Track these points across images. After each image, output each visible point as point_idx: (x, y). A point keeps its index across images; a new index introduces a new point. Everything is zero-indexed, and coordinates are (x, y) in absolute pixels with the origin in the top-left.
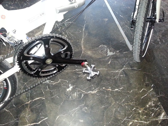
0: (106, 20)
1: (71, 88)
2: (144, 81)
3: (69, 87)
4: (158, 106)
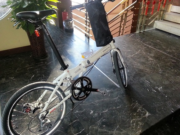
0: (100, 76)
1: (92, 112)
2: (132, 100)
4: (143, 110)
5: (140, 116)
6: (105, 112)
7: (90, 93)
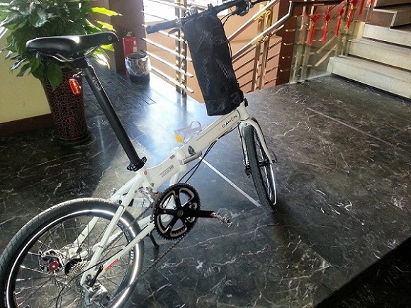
0: (215, 181)
1: (201, 265)
2: (288, 235)
3: (198, 265)
4: (315, 256)
5: (308, 268)
6: (231, 264)
7: (195, 222)
